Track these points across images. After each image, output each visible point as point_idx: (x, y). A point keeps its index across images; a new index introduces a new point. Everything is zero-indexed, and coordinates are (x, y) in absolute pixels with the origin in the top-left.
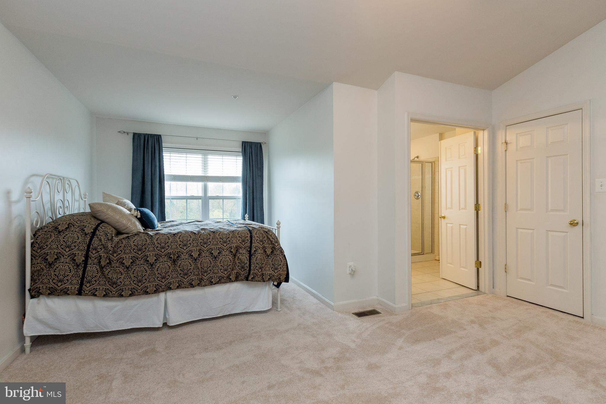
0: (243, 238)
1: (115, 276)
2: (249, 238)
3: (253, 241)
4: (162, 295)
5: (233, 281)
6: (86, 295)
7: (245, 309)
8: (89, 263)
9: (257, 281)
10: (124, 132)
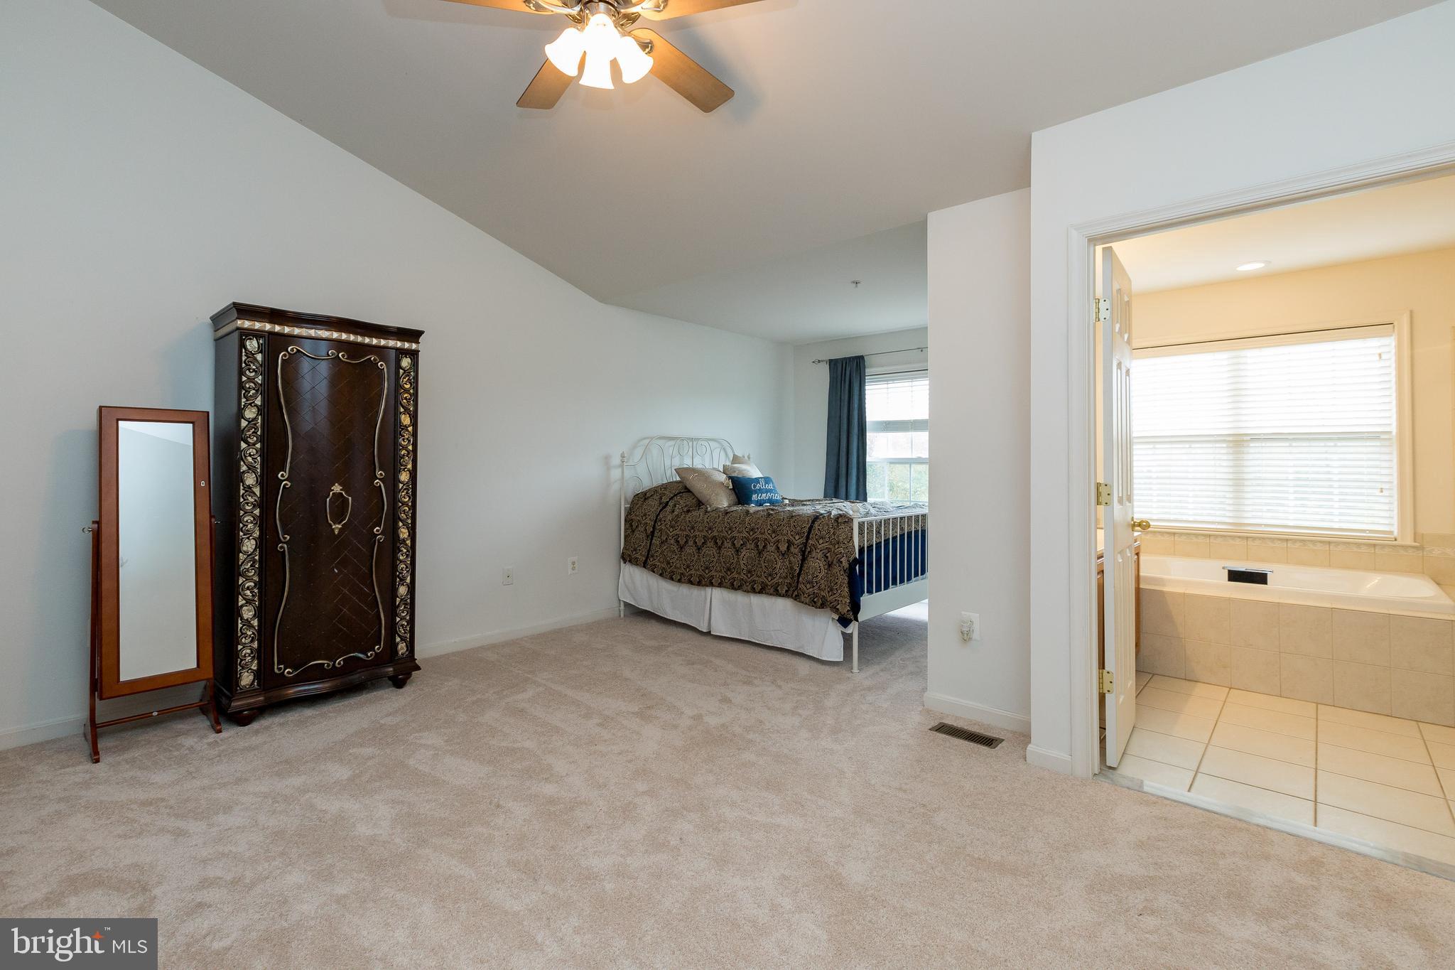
0: (798, 528)
1: (669, 555)
2: (806, 530)
3: (811, 536)
4: (709, 590)
5: (757, 591)
6: (648, 569)
7: (799, 648)
8: (655, 535)
9: (803, 602)
10: (819, 361)
